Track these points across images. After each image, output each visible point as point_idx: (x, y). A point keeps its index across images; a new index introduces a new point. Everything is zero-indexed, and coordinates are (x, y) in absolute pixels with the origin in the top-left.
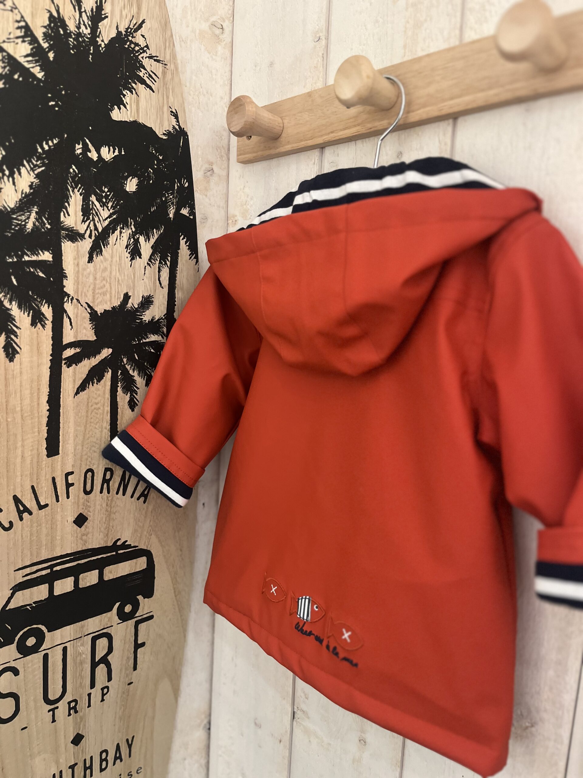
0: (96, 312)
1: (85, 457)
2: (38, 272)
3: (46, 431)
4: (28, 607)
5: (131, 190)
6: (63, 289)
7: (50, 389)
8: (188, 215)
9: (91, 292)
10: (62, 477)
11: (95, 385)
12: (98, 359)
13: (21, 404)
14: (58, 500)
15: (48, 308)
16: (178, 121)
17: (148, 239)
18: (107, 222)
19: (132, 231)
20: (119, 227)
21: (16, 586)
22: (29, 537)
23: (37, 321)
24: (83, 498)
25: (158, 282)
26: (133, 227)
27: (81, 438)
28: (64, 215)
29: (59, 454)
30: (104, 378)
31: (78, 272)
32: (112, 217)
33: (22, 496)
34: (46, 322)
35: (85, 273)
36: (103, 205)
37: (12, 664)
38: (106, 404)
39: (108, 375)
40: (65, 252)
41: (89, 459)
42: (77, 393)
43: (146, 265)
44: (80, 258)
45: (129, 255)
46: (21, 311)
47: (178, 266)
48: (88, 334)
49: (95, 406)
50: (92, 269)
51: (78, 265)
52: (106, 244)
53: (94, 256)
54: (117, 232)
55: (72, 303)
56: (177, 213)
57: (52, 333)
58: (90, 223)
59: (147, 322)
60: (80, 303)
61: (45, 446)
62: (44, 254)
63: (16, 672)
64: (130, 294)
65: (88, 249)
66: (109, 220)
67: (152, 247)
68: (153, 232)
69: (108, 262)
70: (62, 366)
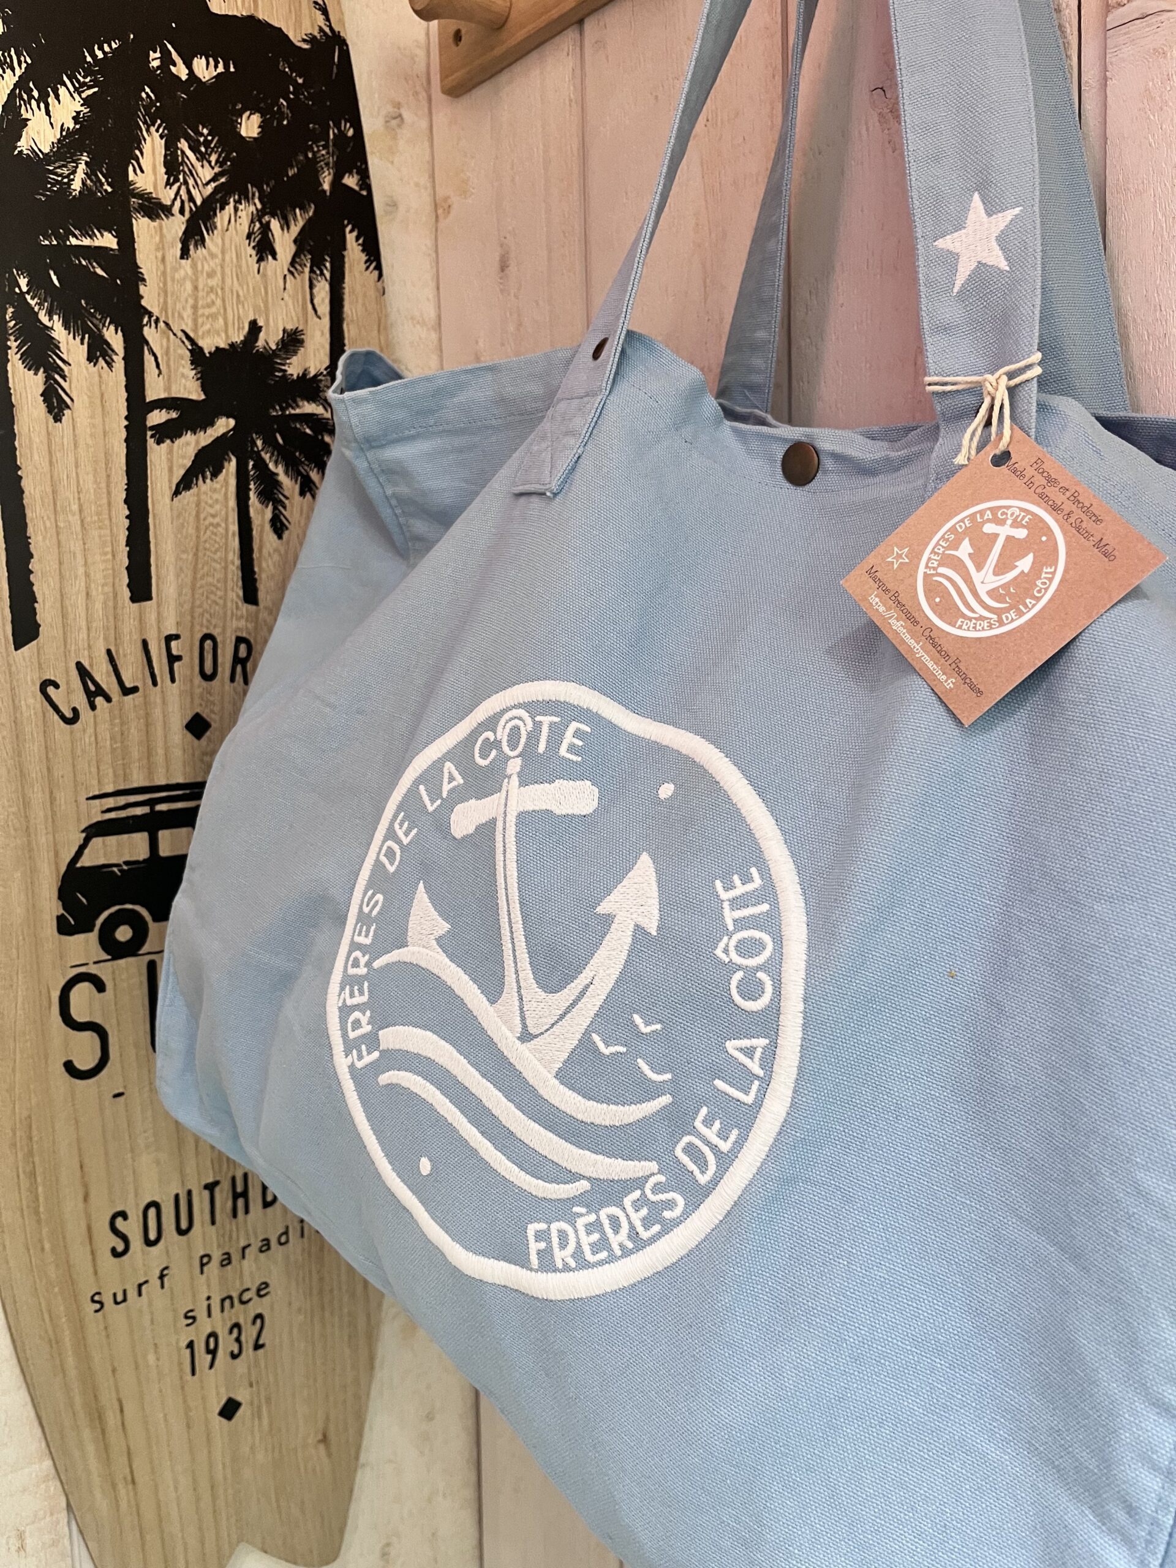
0: (201, 349)
1: (198, 611)
2: (94, 267)
3: (126, 554)
4: (115, 869)
5: (250, 135)
6: (140, 302)
7: (128, 479)
8: (357, 188)
9: (188, 313)
10: (160, 641)
11: (208, 481)
12: (211, 436)
13: (79, 499)
14: (155, 684)
15: (116, 333)
16: (328, 19)
17: (286, 225)
18: (210, 189)
19: (257, 209)
20: (232, 200)
21: (91, 826)
22: (108, 742)
23: (98, 353)
24: (199, 687)
25: (310, 306)
26: (257, 201)
27: (190, 573)
28: (135, 170)
29: (150, 598)
30: (224, 471)
31: (164, 273)
32: (218, 180)
33: (91, 665)
34: (115, 357)
35: (177, 276)
36: (202, 157)
37: (93, 969)
38: (230, 520)
39: (231, 466)
40: (138, 237)
41: (207, 616)
42: (177, 493)
43: (286, 272)
44: (167, 249)
45: (254, 253)
46: (69, 334)
47: (347, 280)
48: (189, 387)
49: (210, 520)
50: (190, 271)
51: (163, 259)
52: (212, 228)
53: (192, 247)
54: (229, 209)
55: (156, 327)
56: (337, 182)
57: (125, 379)
58: (179, 189)
59: (295, 377)
60: (171, 329)
61: (127, 581)
62: (102, 236)
63: (100, 986)
64: (261, 323)
65: (180, 234)
66: (213, 185)
67: (295, 241)
68: (295, 214)
69: (217, 261)
70: (146, 441)
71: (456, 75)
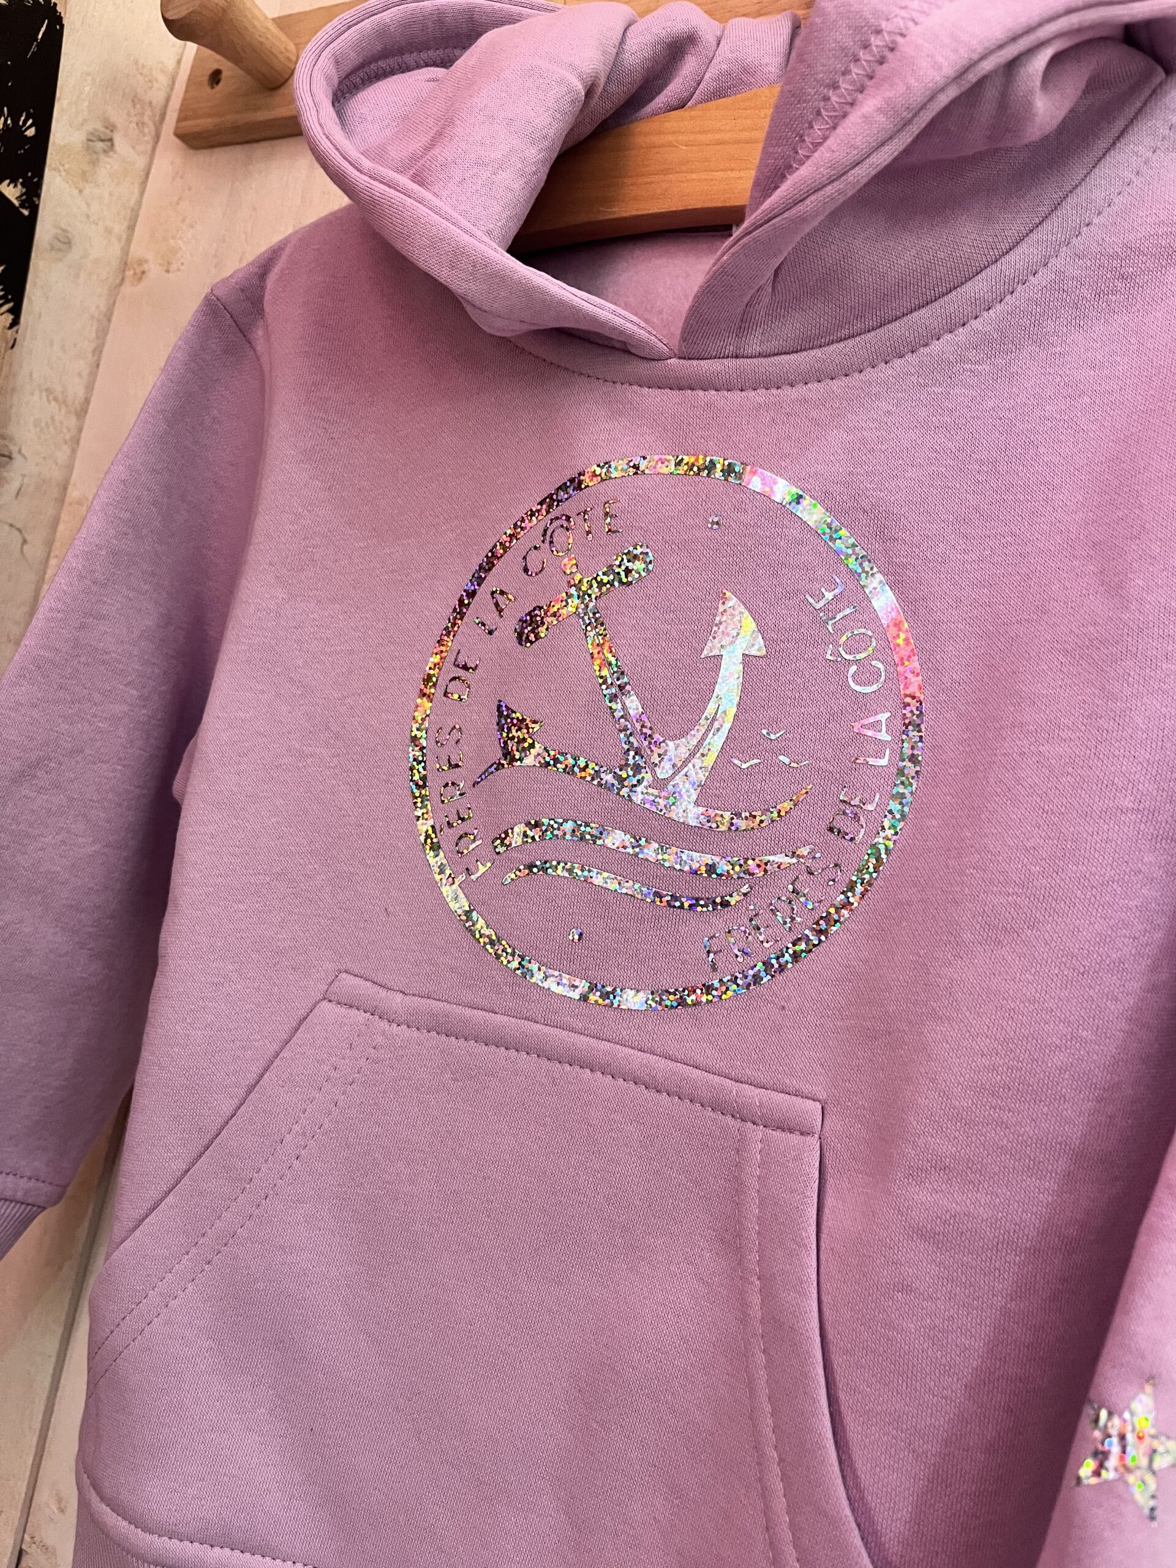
8: (16, 203)
71: (199, 121)
